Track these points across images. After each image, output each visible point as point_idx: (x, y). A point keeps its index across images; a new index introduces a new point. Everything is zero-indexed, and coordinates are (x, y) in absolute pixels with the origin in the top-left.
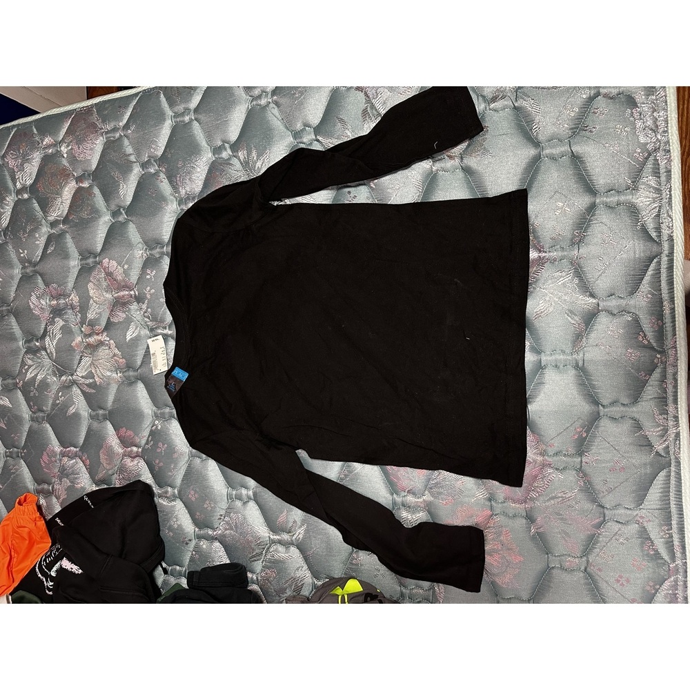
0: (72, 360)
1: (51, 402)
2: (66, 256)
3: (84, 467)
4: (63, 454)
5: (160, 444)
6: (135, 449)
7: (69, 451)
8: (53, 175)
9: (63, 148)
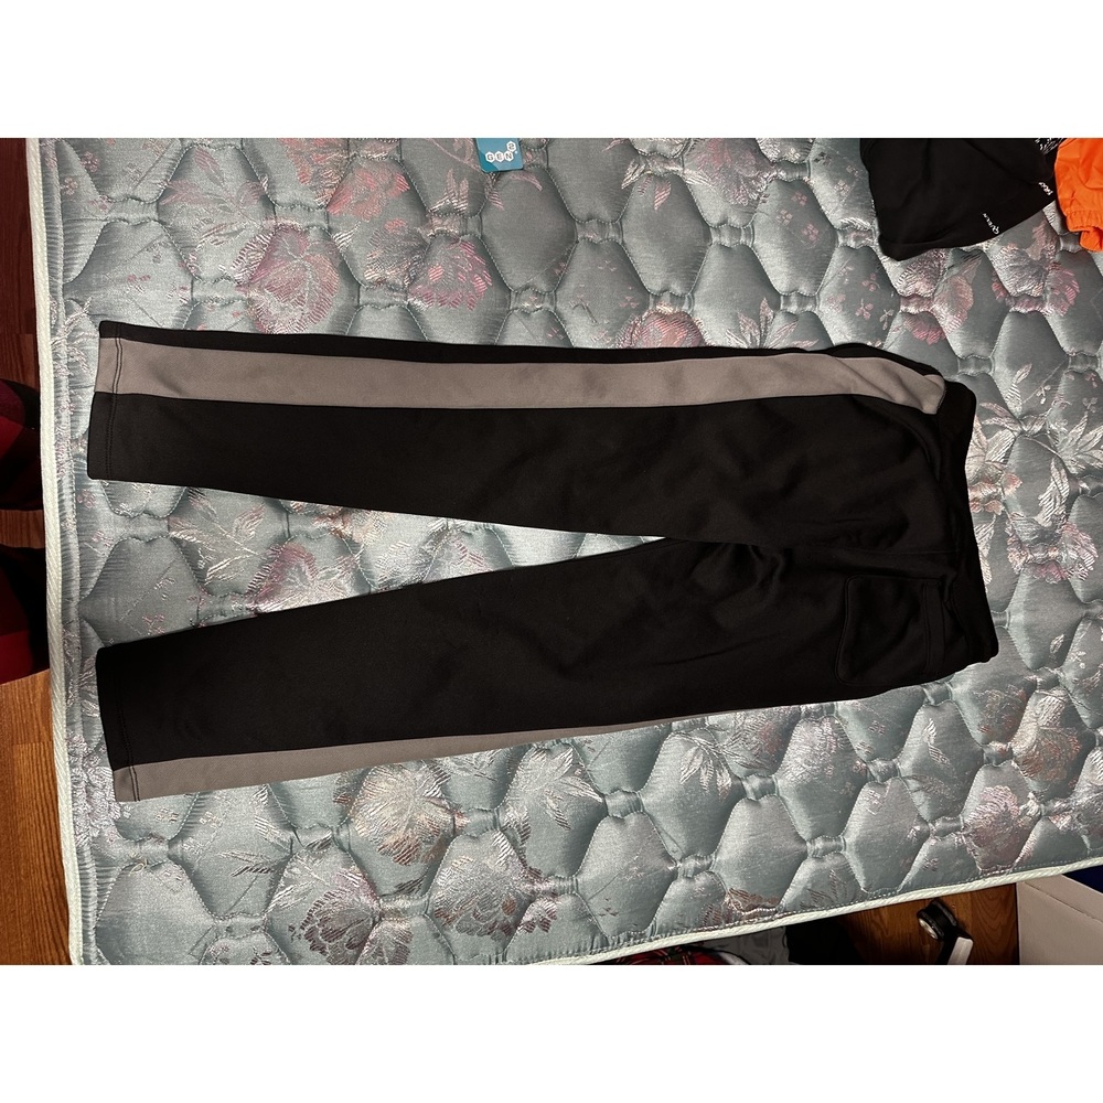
0: (1022, 457)
1: (1062, 388)
2: (1029, 629)
3: (1002, 279)
4: (1040, 300)
5: (867, 316)
6: (912, 310)
7: (1028, 306)
8: (1053, 764)
9: (1036, 807)
